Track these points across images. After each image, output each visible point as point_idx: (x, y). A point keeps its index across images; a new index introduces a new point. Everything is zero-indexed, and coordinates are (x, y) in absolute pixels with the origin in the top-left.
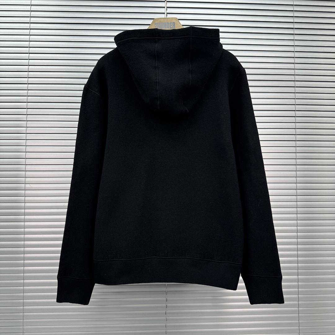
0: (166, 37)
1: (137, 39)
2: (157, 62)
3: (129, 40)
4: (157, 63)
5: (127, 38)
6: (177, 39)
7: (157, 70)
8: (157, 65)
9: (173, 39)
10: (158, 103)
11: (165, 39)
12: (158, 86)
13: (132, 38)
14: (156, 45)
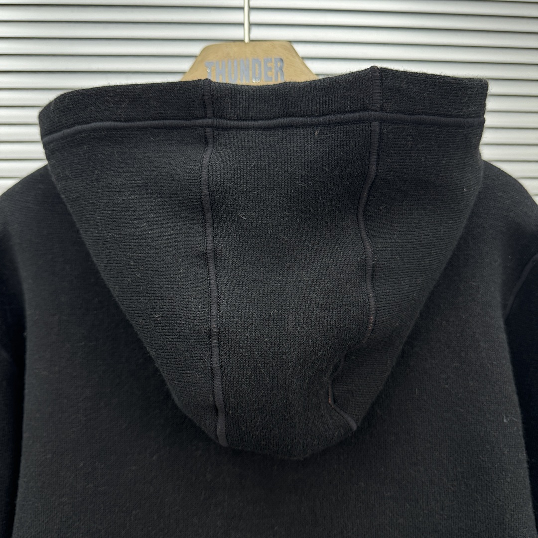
0: (252, 119)
1: (115, 129)
2: (209, 231)
3: (80, 132)
4: (210, 238)
5: (73, 125)
6: (304, 126)
7: (212, 268)
8: (210, 245)
9: (284, 127)
10: (221, 427)
11: (247, 128)
12: (215, 351)
13: (93, 125)
14: (208, 155)
